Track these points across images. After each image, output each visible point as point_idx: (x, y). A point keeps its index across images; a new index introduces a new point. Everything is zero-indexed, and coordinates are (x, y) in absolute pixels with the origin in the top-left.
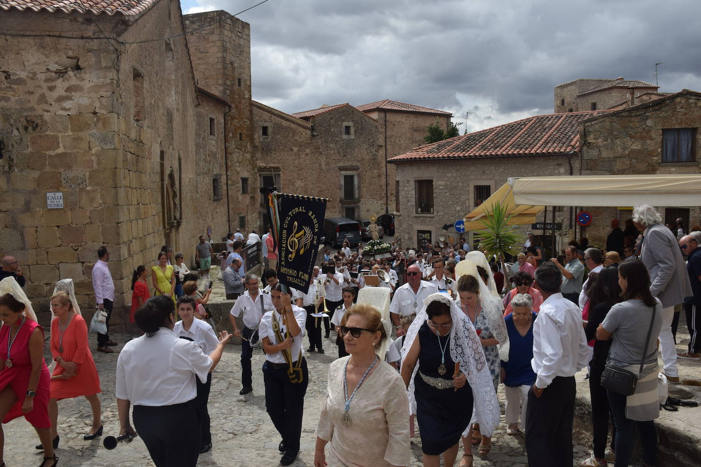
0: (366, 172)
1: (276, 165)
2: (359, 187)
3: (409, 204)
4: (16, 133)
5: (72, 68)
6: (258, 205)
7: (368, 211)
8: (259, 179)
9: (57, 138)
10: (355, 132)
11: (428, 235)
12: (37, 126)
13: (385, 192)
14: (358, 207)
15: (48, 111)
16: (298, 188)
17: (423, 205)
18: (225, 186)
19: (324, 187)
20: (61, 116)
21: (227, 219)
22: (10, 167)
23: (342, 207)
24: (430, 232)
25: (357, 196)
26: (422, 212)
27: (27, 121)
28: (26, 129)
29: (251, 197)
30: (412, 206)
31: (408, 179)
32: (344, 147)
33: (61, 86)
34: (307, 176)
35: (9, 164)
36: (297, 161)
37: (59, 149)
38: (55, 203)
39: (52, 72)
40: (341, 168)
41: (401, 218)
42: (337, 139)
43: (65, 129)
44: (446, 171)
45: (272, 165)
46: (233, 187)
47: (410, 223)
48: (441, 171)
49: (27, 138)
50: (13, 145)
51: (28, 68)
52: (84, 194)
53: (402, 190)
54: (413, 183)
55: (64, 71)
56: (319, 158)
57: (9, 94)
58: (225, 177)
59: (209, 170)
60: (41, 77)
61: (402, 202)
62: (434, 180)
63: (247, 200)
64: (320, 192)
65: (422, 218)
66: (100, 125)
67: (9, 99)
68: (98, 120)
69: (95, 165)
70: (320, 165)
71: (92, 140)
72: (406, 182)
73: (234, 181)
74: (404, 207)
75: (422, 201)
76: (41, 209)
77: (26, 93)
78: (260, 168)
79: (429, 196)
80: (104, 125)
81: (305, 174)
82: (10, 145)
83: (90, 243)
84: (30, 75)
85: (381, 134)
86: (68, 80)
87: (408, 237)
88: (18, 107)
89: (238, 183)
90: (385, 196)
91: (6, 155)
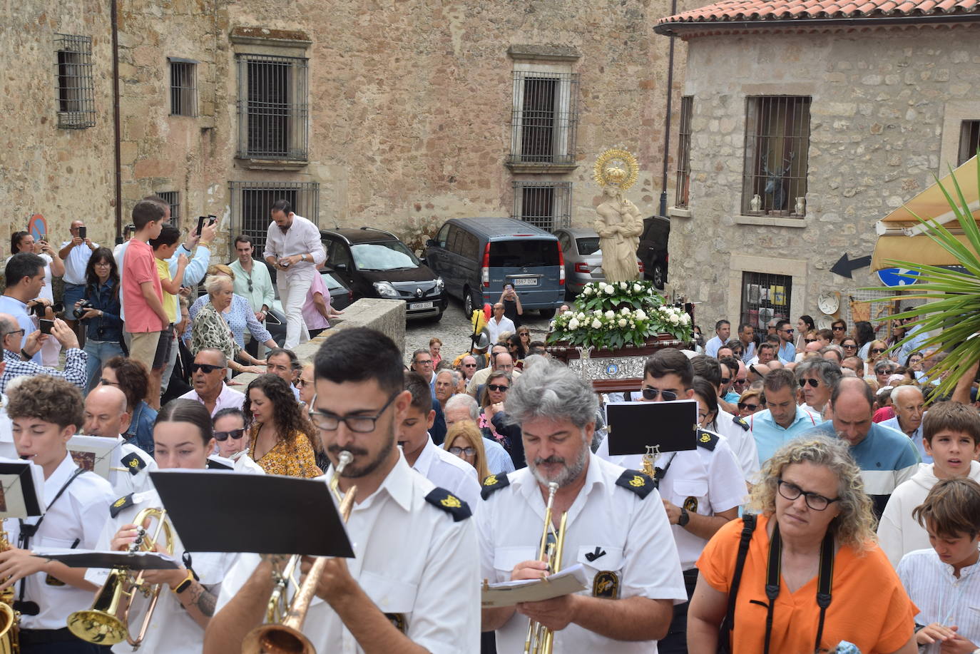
0: (602, 70)
1: (295, 27)
2: (573, 122)
3: (722, 179)
6: (226, 156)
8: (232, 67)
11: (780, 289)
13: (662, 141)
14: (567, 188)
16: (365, 110)
17: (770, 185)
18: (107, 85)
19: (455, 112)
21: (112, 197)
23: (514, 186)
24: (786, 281)
25: (563, 149)
26: (766, 208)
29: (204, 130)
30: (730, 186)
31: (726, 91)
34: (400, 72)
36: (367, 17)
40: (515, 51)
41: (689, 226)
44: (861, 64)
45: (280, 25)
46: (137, 88)
47: (722, 246)
48: (843, 65)
53: (702, 130)
54: (742, 105)
56: (444, 13)
58: (108, 51)
59: (42, 18)
61: (698, 171)
62: (815, 98)
63: (188, 135)
64: (441, 128)
65: (761, 231)
70: (447, 36)
72: (715, 102)
73: (142, 67)
74: (704, 190)
75: (766, 169)
78: (240, 30)
79: (792, 155)
81: (393, 65)
87: (711, 295)
89: (157, 76)
90: (661, 156)
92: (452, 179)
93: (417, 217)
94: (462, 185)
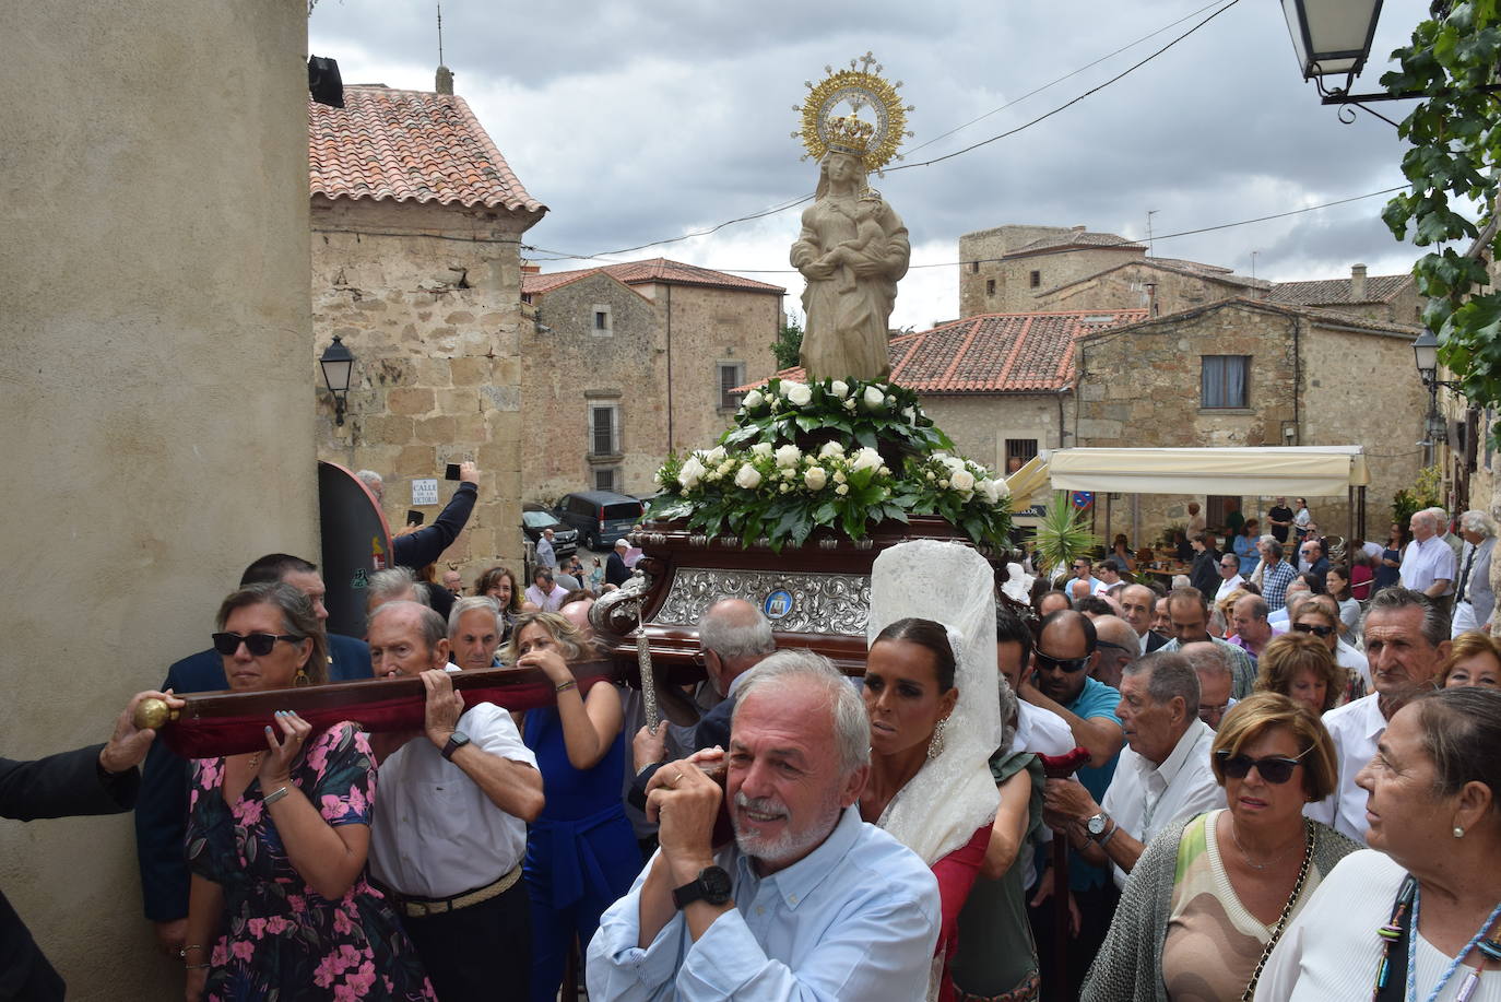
0: (634, 401)
2: (621, 431)
4: (366, 385)
5: (454, 285)
7: (637, 476)
9: (431, 393)
10: (615, 323)
12: (399, 376)
13: (668, 439)
14: (619, 469)
15: (417, 352)
19: (558, 430)
20: (437, 360)
22: (354, 441)
23: (591, 470)
25: (616, 448)
27: (385, 367)
28: (382, 379)
32: (595, 352)
33: (439, 313)
34: (528, 410)
35: (354, 435)
37: (433, 412)
38: (425, 495)
39: (426, 290)
40: (588, 394)
42: (582, 337)
43: (444, 380)
49: (384, 393)
50: (360, 405)
51: (389, 284)
55: (443, 290)
56: (550, 375)
57: (359, 324)
60: (409, 298)
64: (551, 440)
66: (498, 374)
67: (358, 331)
68: (495, 368)
69: (489, 436)
70: (551, 387)
71: (486, 397)
76: (402, 506)
77: (385, 323)
80: (504, 376)
81: (525, 406)
82: (356, 404)
83: (476, 558)
84: (393, 296)
85: (660, 327)
86: (451, 305)
88: (371, 345)
90: (668, 448)
91: (349, 421)
92: (558, 469)
93: (540, 492)
94: (564, 473)
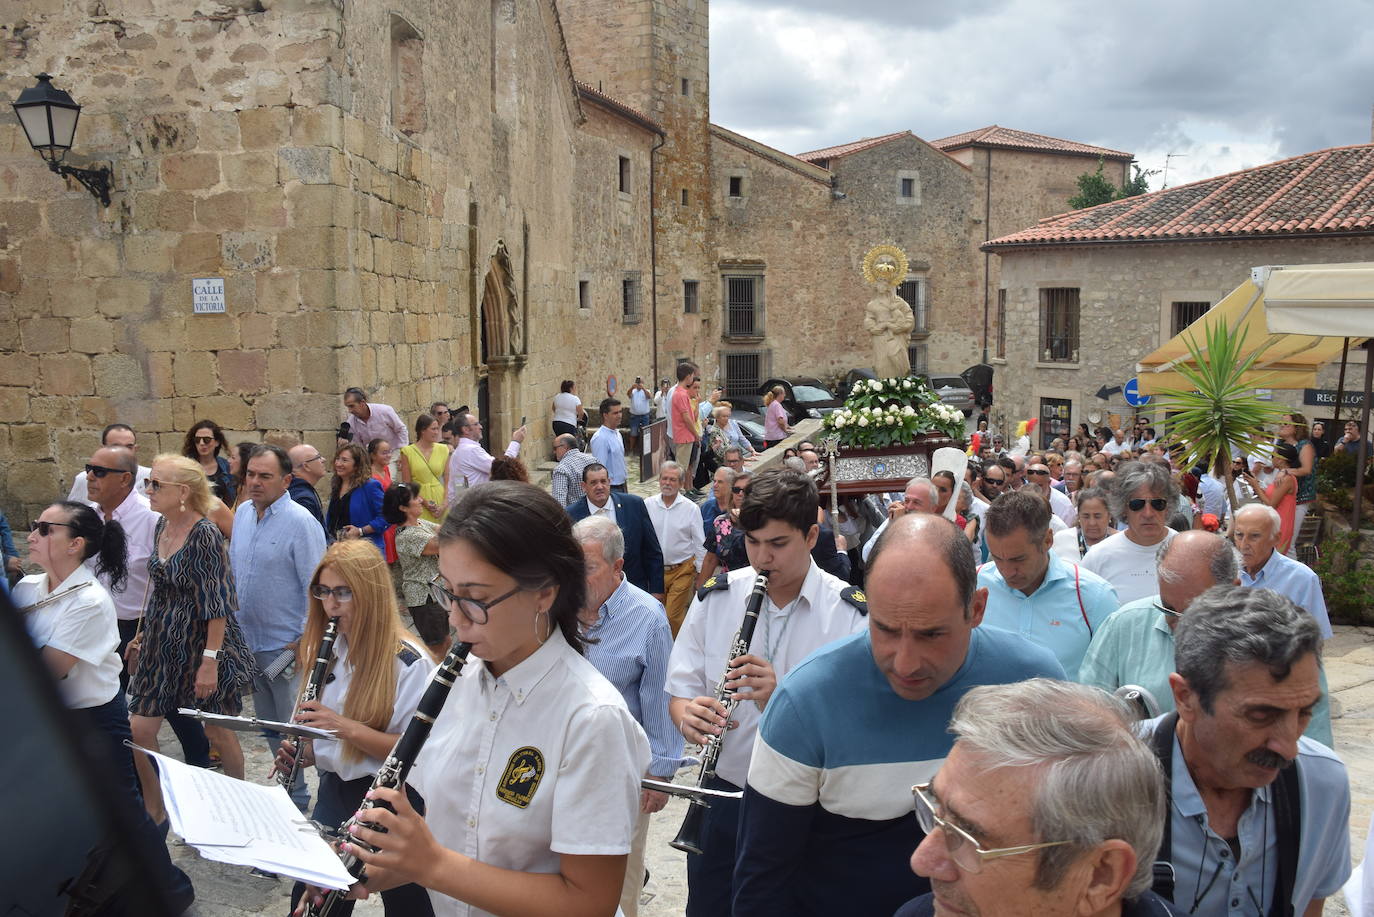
0: (944, 275)
1: (756, 257)
3: (1026, 340)
4: (135, 151)
5: (246, 9)
6: (717, 336)
7: (945, 356)
8: (720, 283)
9: (214, 160)
10: (924, 190)
11: (1065, 408)
12: (175, 137)
13: (983, 318)
14: (925, 348)
15: (196, 104)
16: (799, 305)
17: (1056, 343)
18: (650, 297)
20: (222, 113)
21: (652, 363)
22: (124, 226)
24: (1068, 403)
26: (1054, 358)
27: (157, 126)
28: (155, 142)
29: (704, 321)
30: (1031, 344)
31: (1026, 286)
32: (900, 222)
33: (223, 46)
34: (820, 281)
35: (122, 217)
36: (799, 249)
37: (217, 186)
38: (209, 301)
39: (206, 18)
41: (1006, 369)
42: (884, 205)
43: (231, 142)
44: (1110, 268)
45: (748, 257)
46: (665, 299)
47: (1027, 382)
48: (1098, 269)
49: (157, 162)
50: (129, 178)
51: (159, 12)
52: (267, 282)
53: (1012, 310)
54: (1037, 294)
55: (229, 15)
56: (846, 244)
57: (123, 69)
58: (650, 278)
59: (615, 263)
60: (184, 30)
61: (1010, 335)
62: (1082, 289)
63: (695, 325)
64: (846, 313)
65: (1052, 371)
66: (300, 131)
67: (123, 78)
68: (297, 121)
69: (289, 219)
70: (848, 257)
71: (285, 164)
72: (1020, 293)
73: (668, 287)
74: (1014, 348)
75: (1054, 333)
76: (182, 314)
77: (155, 65)
78: (724, 261)
79: (1069, 324)
80: (308, 132)
81: (816, 276)
82: (124, 177)
83: (277, 389)
84: (163, 27)
85: (977, 196)
86: (237, 35)
87: (1021, 413)
88: (139, 97)
89: (677, 291)
90: (983, 327)
91: (116, 199)
92: (853, 345)
93: (832, 369)
94: (860, 348)
